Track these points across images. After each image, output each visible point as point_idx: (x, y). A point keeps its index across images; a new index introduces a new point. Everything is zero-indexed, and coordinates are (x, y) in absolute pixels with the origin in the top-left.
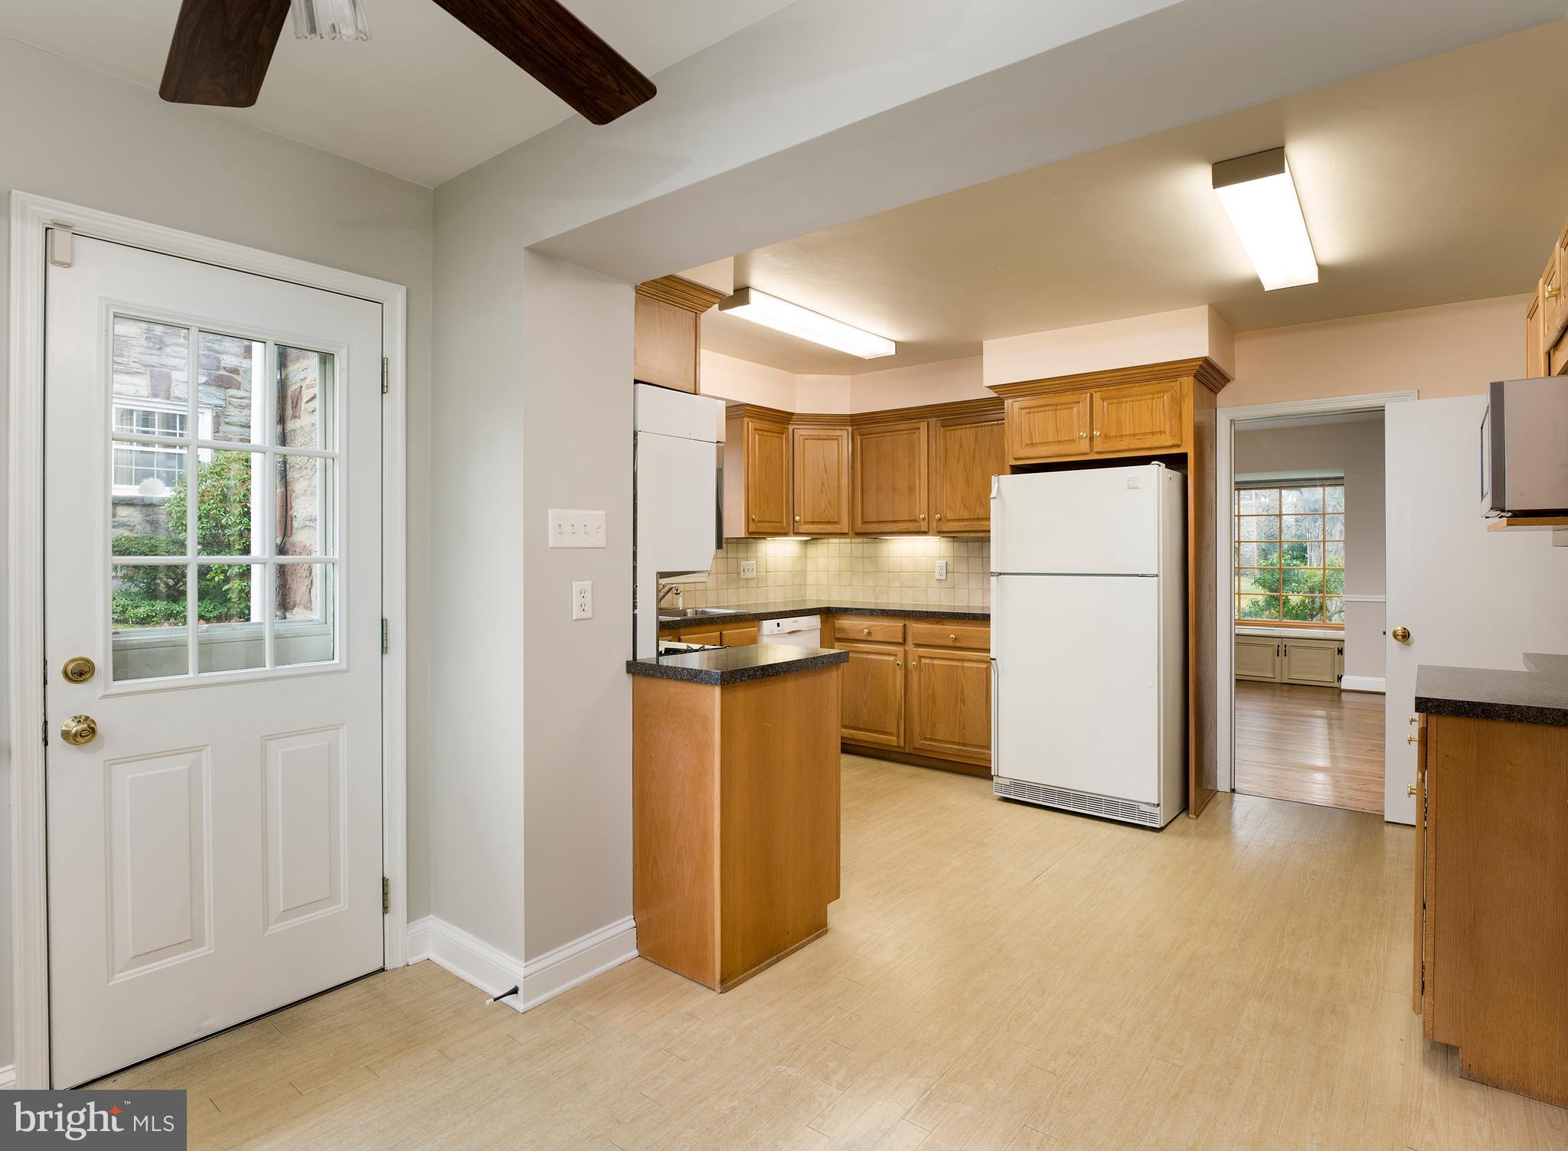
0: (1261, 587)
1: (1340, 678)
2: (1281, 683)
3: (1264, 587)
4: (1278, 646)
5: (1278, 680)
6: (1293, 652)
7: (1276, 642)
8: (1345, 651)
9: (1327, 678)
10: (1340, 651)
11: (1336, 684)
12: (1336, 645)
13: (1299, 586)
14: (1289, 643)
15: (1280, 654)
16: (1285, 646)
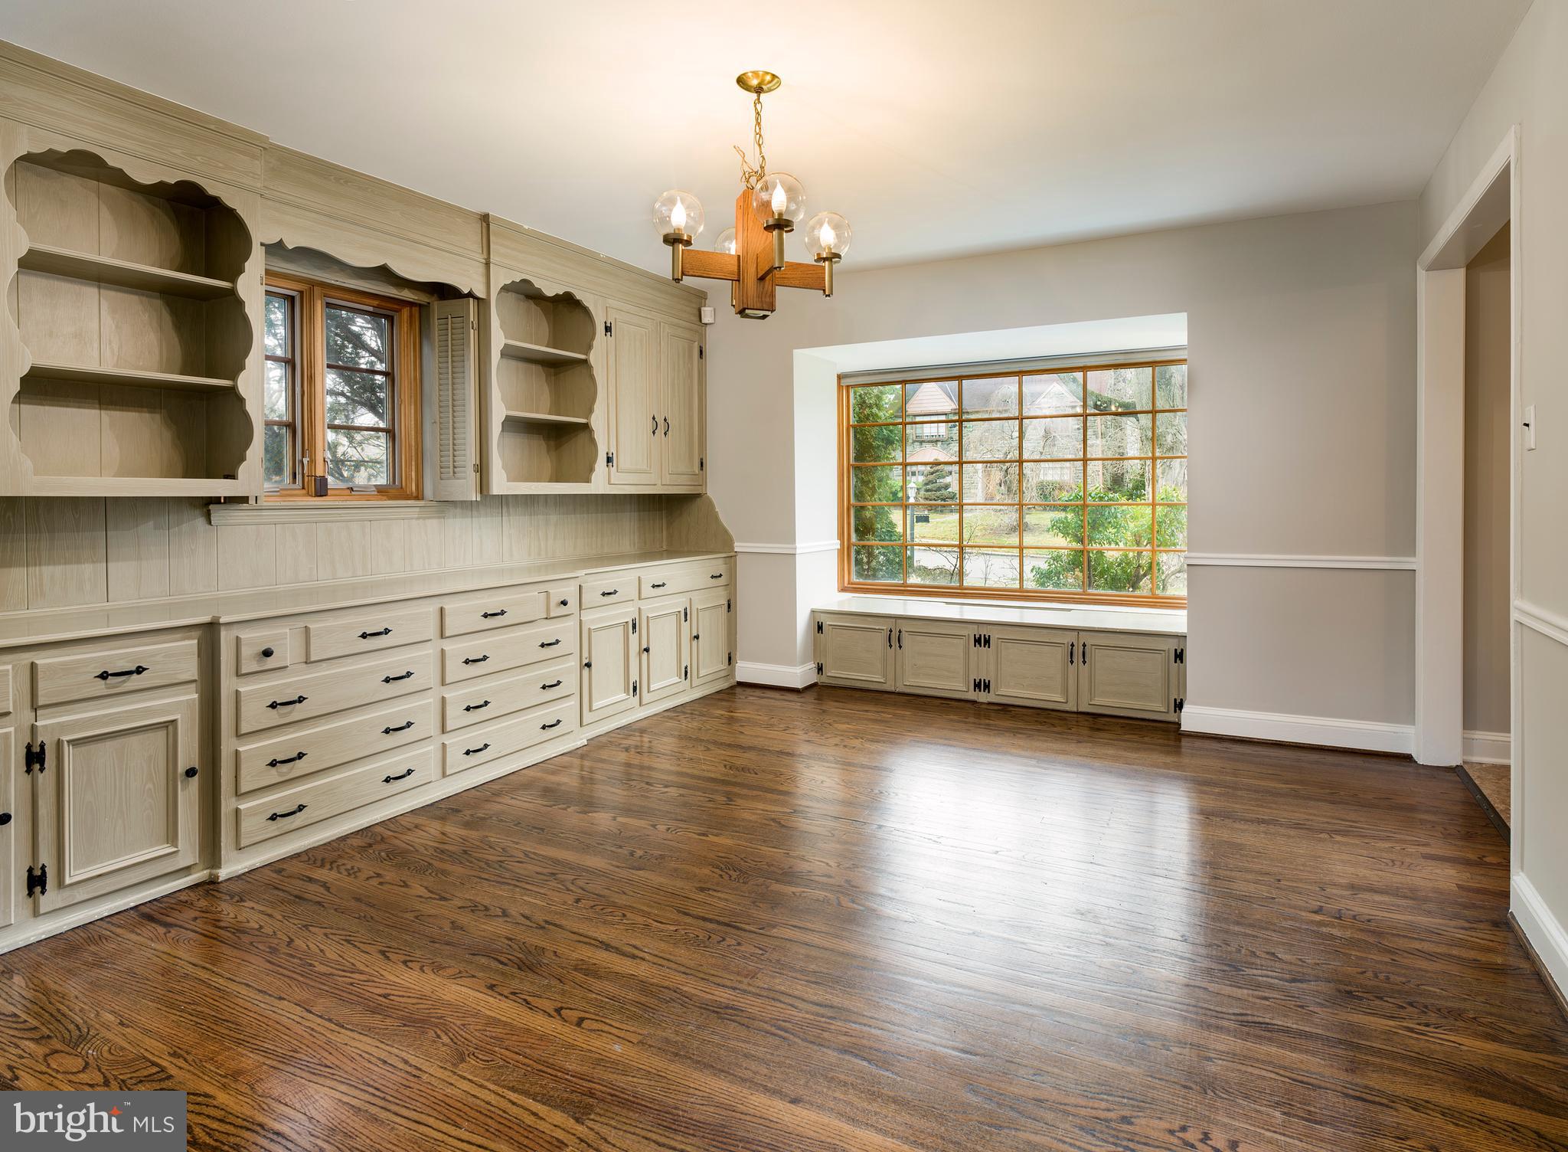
0: (1061, 535)
1: (1179, 706)
2: (1078, 713)
3: (1066, 534)
4: (1072, 645)
5: (1071, 707)
6: (1097, 657)
7: (1070, 638)
8: (1189, 656)
9: (1155, 707)
10: (1179, 656)
11: (1172, 717)
12: (1172, 645)
13: (1118, 532)
14: (1090, 640)
15: (1075, 660)
16: (1084, 645)
